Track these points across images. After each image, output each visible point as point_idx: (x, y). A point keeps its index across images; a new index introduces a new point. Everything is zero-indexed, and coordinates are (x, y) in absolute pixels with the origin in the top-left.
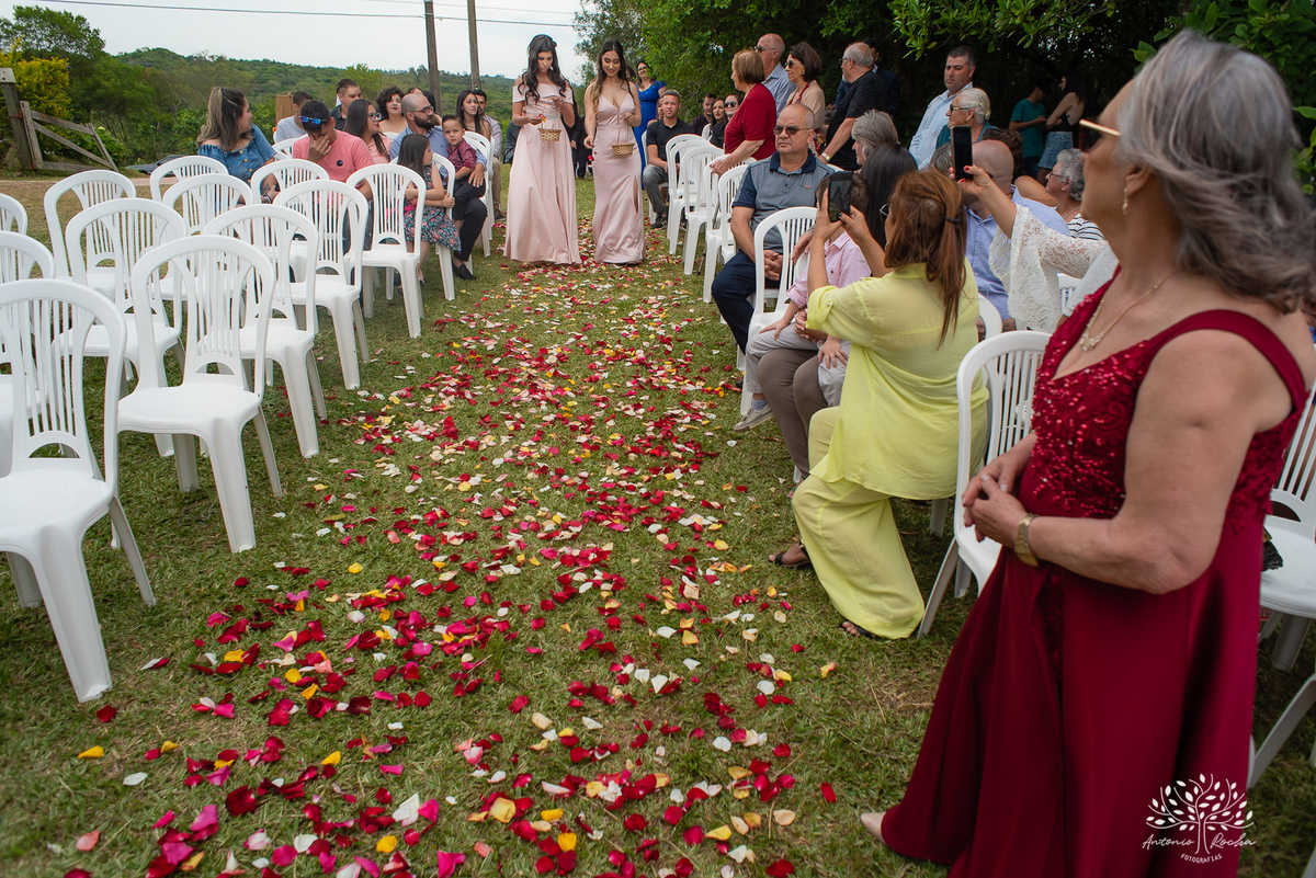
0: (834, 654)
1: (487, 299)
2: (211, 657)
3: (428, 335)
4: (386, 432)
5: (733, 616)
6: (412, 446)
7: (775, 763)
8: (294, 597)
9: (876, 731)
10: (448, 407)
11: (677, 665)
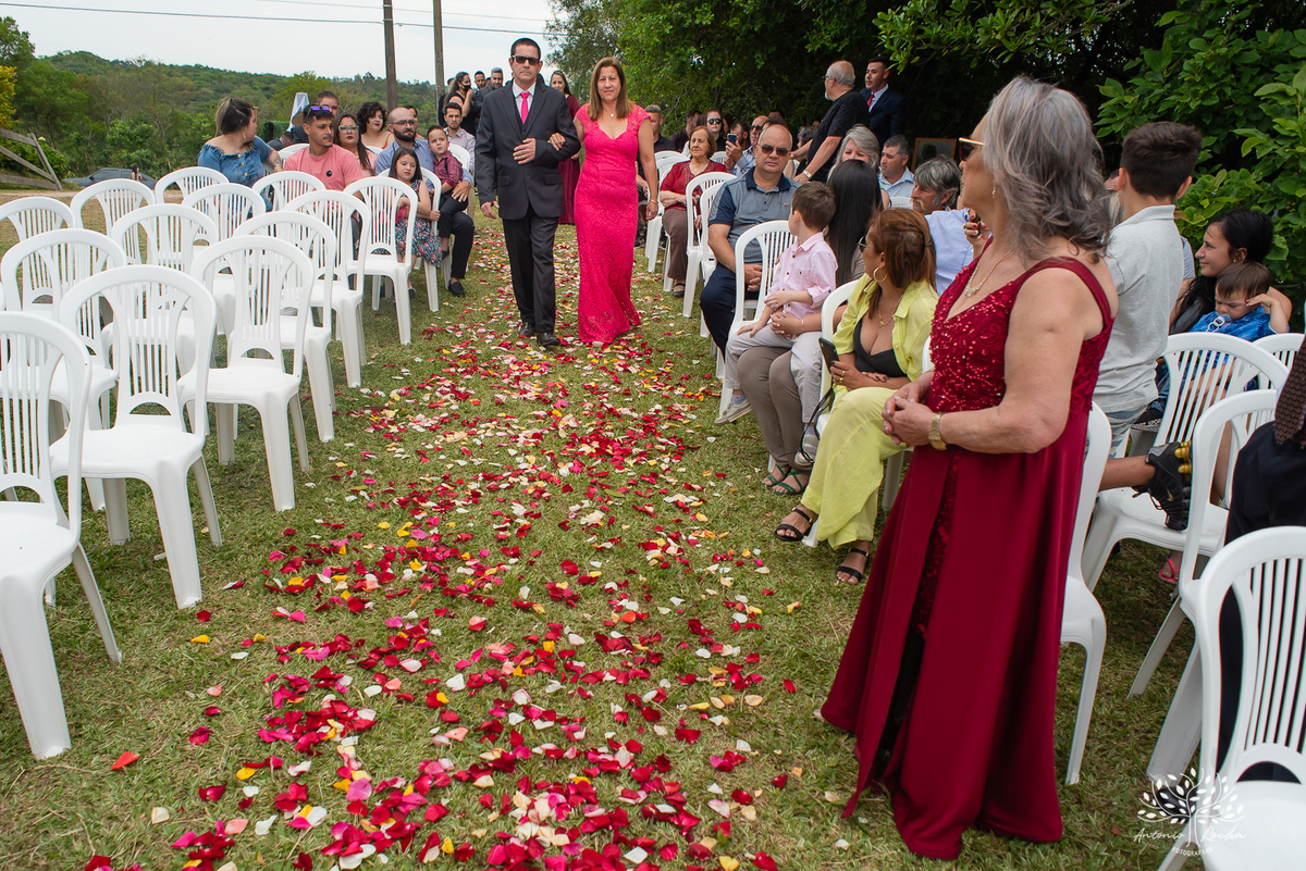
0: (799, 597)
1: (470, 311)
2: (278, 582)
3: (418, 343)
4: (392, 423)
5: (713, 568)
6: (416, 435)
7: (746, 666)
8: (337, 543)
9: (831, 649)
10: (445, 404)
11: (665, 601)
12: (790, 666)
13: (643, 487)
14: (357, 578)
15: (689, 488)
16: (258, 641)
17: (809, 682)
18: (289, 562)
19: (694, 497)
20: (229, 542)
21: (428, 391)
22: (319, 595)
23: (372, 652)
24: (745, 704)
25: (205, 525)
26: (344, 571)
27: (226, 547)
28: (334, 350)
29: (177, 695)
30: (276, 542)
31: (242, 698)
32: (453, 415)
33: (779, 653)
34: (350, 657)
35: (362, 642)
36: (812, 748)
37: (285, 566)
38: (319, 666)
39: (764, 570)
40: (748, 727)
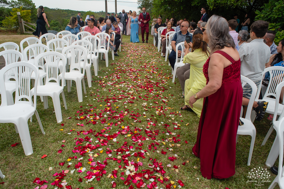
0: (189, 122)
1: (121, 60)
2: (78, 117)
3: (110, 67)
4: (104, 83)
5: (170, 116)
6: (108, 86)
7: (177, 137)
8: (91, 109)
9: (196, 134)
10: (115, 80)
11: (160, 123)
12: (187, 137)
13: (156, 98)
14: (95, 117)
15: (166, 98)
16: (73, 130)
17: (190, 141)
18: (81, 113)
19: (166, 100)
20: (69, 109)
21: (111, 77)
22: (87, 120)
23: (97, 133)
24: (177, 146)
25: (64, 105)
26: (92, 115)
27: (68, 110)
28: (92, 68)
29: (56, 142)
30: (78, 109)
31: (69, 143)
32: (116, 82)
33: (184, 135)
34: (92, 134)
35: (95, 131)
36: (191, 156)
37: (80, 114)
38: (86, 136)
39: (181, 116)
40: (177, 151)
